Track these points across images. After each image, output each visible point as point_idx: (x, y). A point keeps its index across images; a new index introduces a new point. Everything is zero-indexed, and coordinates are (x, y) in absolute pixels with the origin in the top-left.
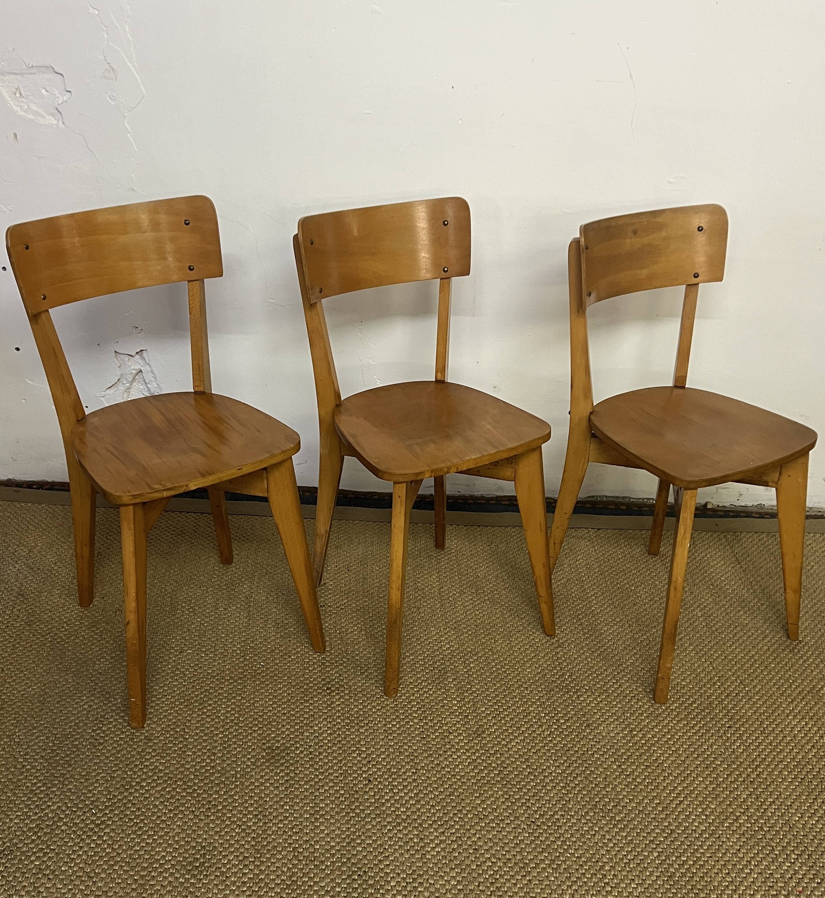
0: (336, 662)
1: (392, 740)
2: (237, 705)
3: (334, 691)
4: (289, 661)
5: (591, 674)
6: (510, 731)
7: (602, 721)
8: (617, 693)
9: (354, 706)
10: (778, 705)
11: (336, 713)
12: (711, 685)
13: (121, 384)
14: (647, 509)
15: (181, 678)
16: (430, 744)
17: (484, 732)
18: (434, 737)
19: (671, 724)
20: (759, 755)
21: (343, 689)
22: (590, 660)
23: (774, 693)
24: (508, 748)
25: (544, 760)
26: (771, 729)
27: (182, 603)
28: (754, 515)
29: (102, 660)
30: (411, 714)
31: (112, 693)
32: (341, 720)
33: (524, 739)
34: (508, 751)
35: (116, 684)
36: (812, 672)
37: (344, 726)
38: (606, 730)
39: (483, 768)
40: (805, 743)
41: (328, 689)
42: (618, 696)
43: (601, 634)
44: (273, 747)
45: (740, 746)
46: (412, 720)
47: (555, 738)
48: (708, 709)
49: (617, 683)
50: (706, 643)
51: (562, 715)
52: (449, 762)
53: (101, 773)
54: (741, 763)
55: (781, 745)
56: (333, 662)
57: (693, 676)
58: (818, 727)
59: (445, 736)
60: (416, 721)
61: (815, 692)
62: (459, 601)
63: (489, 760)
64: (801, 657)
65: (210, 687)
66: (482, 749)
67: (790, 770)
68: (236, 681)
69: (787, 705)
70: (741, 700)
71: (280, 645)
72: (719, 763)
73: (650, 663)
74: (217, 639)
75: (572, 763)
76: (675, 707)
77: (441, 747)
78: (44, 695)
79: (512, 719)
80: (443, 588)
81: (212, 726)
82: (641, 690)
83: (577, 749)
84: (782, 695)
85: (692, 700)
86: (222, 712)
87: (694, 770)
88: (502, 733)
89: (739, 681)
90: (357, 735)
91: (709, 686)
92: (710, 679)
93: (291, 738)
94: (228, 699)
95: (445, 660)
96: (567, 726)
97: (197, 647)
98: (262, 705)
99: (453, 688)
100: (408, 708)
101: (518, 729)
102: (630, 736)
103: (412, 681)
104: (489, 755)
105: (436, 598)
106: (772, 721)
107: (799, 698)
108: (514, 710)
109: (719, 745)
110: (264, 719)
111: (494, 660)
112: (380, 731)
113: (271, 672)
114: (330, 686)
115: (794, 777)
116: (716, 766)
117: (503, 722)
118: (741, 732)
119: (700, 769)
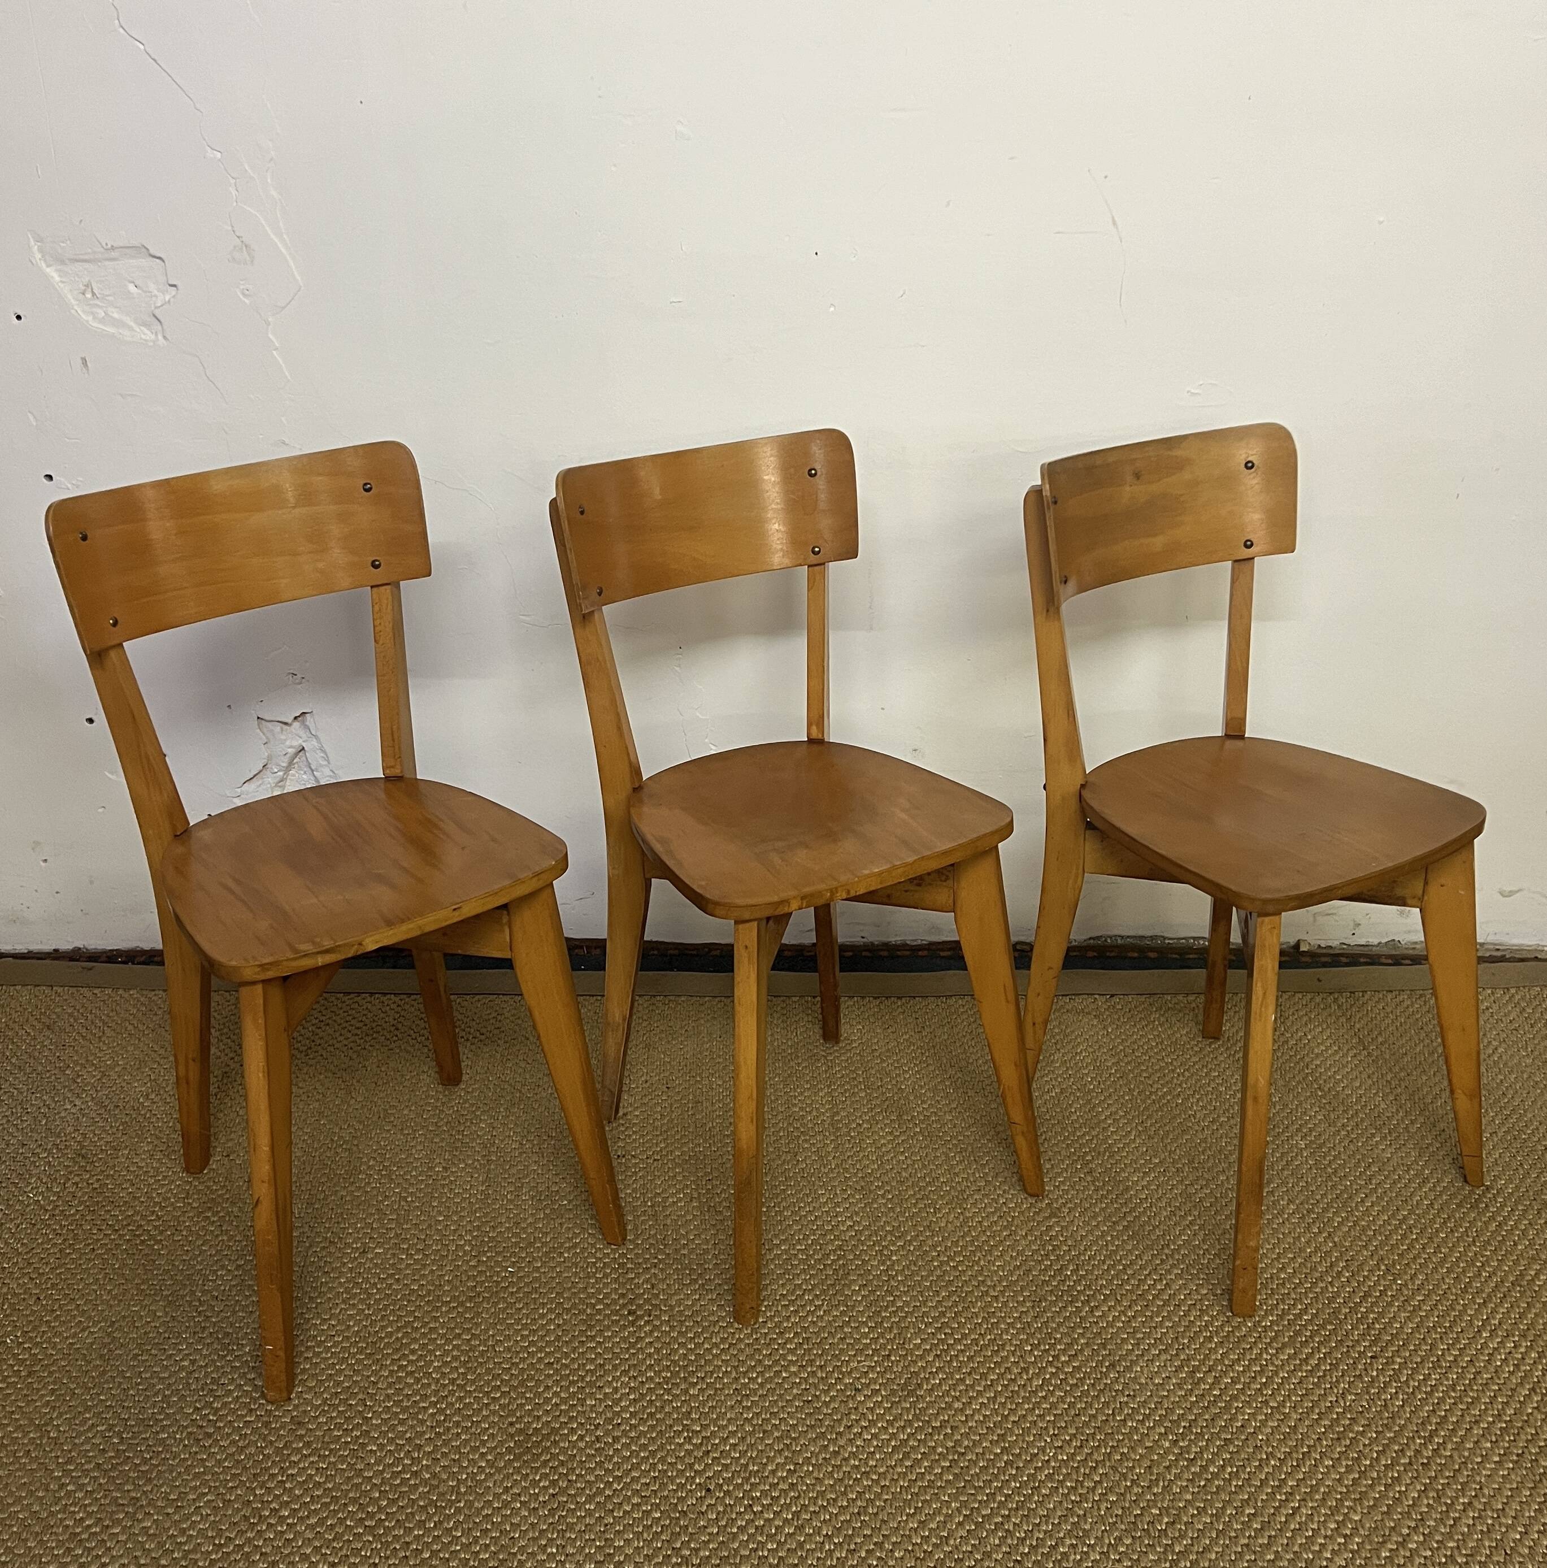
0: (646, 1260)
1: (749, 1408)
2: (462, 1351)
3: (641, 1317)
4: (559, 1264)
5: (1113, 1266)
6: (968, 1382)
7: (1137, 1356)
8: (1162, 1300)
9: (679, 1344)
10: (1459, 1311)
11: (645, 1359)
12: (1332, 1276)
13: (268, 773)
14: (1196, 956)
15: (362, 1301)
16: (819, 1414)
17: (920, 1386)
18: (827, 1400)
19: (1265, 1356)
20: (1434, 1411)
21: (658, 1313)
22: (1109, 1238)
23: (1449, 1288)
24: (966, 1416)
25: (1034, 1435)
26: (1452, 1358)
27: (369, 1161)
28: (1384, 960)
29: (219, 1273)
30: (783, 1357)
31: (235, 1336)
32: (655, 1372)
33: (995, 1397)
34: (966, 1421)
35: (244, 1317)
36: (1515, 1244)
37: (659, 1383)
38: (1145, 1372)
39: (920, 1456)
40: (1517, 1385)
41: (629, 1313)
42: (1163, 1305)
43: (1127, 1189)
44: (528, 1428)
45: (1396, 1393)
46: (786, 1368)
47: (1052, 1392)
48: (1331, 1323)
49: (1161, 1280)
50: (1318, 1197)
51: (1062, 1347)
52: (857, 1447)
53: (206, 1494)
54: (1402, 1428)
55: (1472, 1390)
56: (640, 1261)
57: (1299, 1260)
58: (1538, 1352)
59: (848, 1396)
60: (793, 1369)
61: (1525, 1283)
62: (868, 1137)
63: (931, 1440)
64: (1493, 1218)
65: (415, 1317)
66: (919, 1420)
67: (1494, 1439)
68: (462, 1304)
69: (1475, 1310)
70: (1390, 1304)
71: (543, 1233)
72: (1361, 1429)
73: (1219, 1240)
74: (430, 1226)
75: (1087, 1440)
76: (1270, 1321)
77: (841, 1419)
78: (110, 1344)
79: (970, 1358)
80: (838, 1113)
81: (416, 1393)
82: (1205, 1292)
83: (1094, 1412)
84: (1464, 1291)
85: (1300, 1307)
86: (436, 1364)
87: (1314, 1446)
88: (954, 1387)
89: (1383, 1267)
90: (685, 1401)
91: (1330, 1280)
92: (1331, 1266)
93: (561, 1410)
94: (447, 1339)
95: (844, 1251)
96: (1074, 1367)
97: (392, 1241)
98: (508, 1349)
99: (860, 1302)
100: (779, 1344)
101: (984, 1378)
102: (1191, 1381)
103: (785, 1293)
104: (930, 1431)
105: (827, 1134)
106: (1451, 1342)
107: (1495, 1296)
108: (975, 1341)
109: (1357, 1394)
110: (512, 1375)
111: (934, 1247)
112: (727, 1392)
113: (527, 1284)
114: (634, 1307)
115: (1502, 1452)
116: (1354, 1436)
117: (955, 1364)
118: (1397, 1367)
119: (1325, 1443)
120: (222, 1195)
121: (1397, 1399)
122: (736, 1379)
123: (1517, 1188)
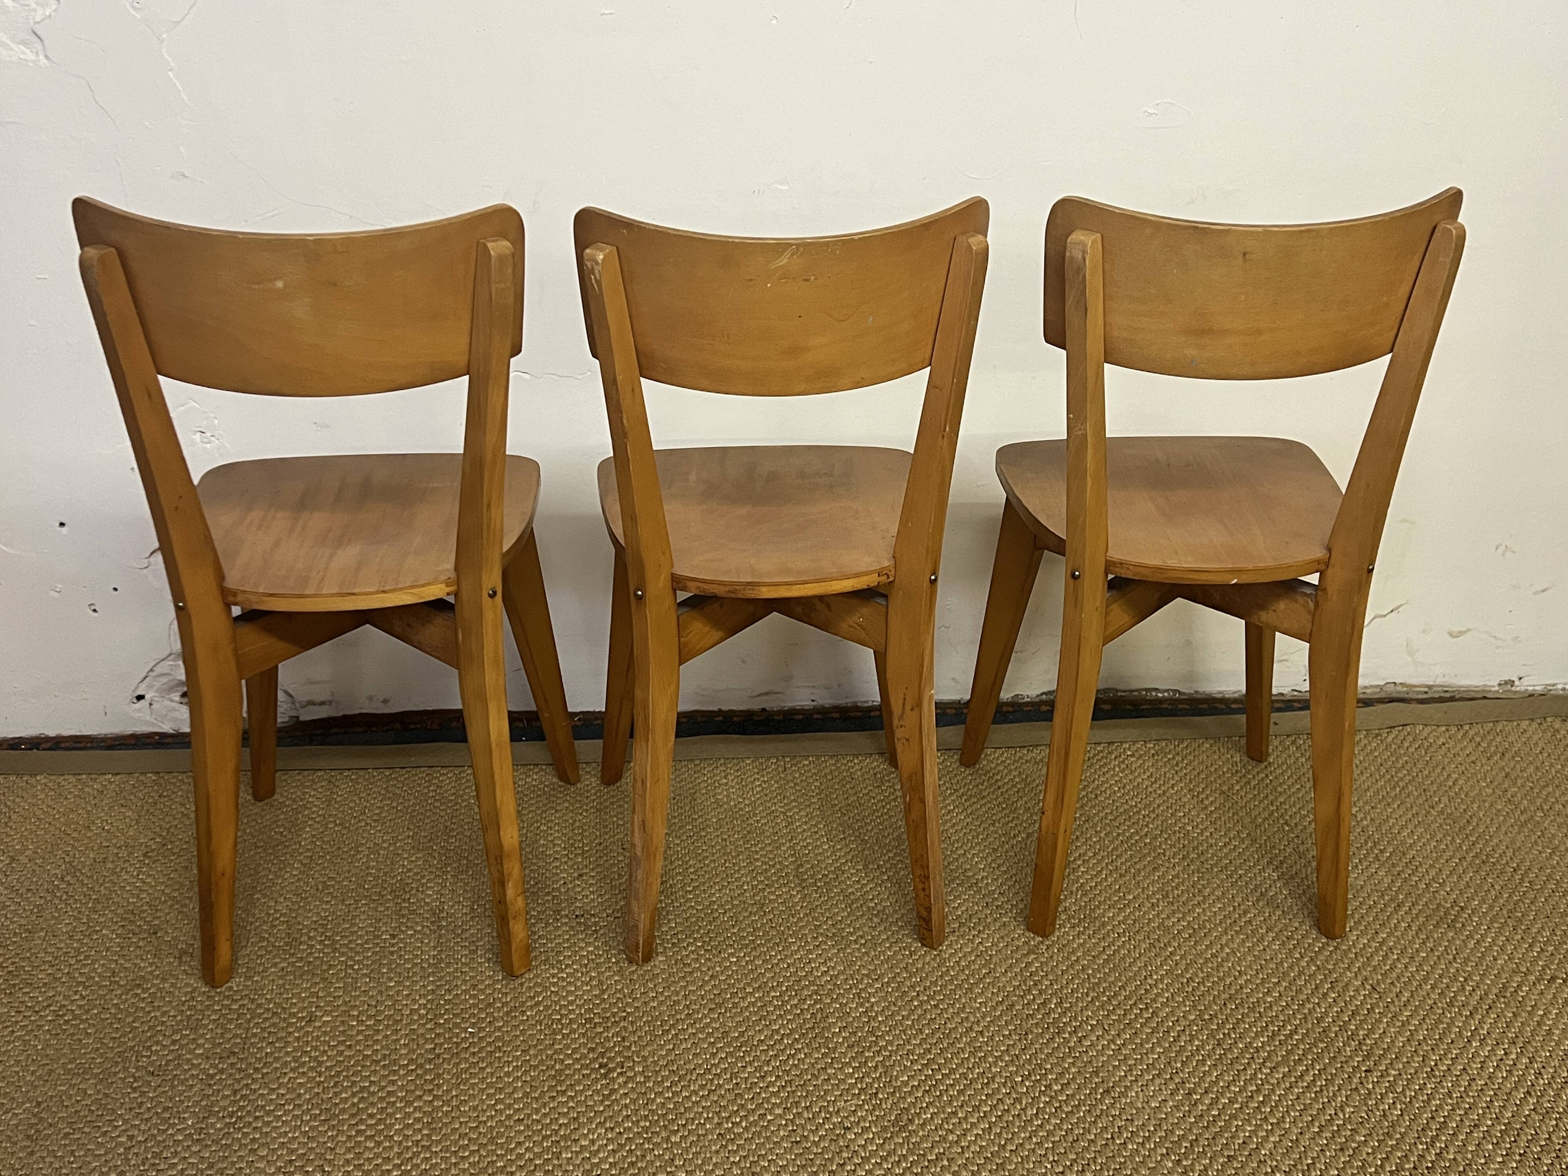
0: (614, 1015)
1: (735, 1152)
2: (425, 1112)
3: (614, 1069)
4: (523, 1022)
5: (1097, 997)
6: (960, 1115)
8: (1150, 1028)
9: (655, 1094)
10: (1447, 1024)
11: (621, 1110)
12: (1319, 998)
15: (311, 1069)
16: (810, 1153)
17: (911, 1121)
18: (816, 1139)
19: (1260, 1076)
20: (1433, 1118)
21: (631, 1064)
22: (1090, 972)
23: (1435, 1003)
24: (962, 1147)
25: (1034, 1163)
26: (1445, 1068)
27: (309, 932)
29: (154, 1048)
30: (767, 1100)
31: (175, 1110)
32: (633, 1122)
33: (990, 1128)
34: (963, 1152)
35: (184, 1091)
36: (1495, 959)
37: (638, 1133)
38: (1141, 1097)
40: (1512, 1089)
41: (601, 1066)
42: (1152, 1032)
43: (1104, 924)
45: (1394, 1103)
46: (771, 1112)
47: (1048, 1121)
48: (1322, 1041)
49: (1147, 1008)
50: (1297, 924)
51: (1054, 1077)
54: (1404, 1135)
55: (1468, 1096)
56: (608, 1015)
57: (1284, 984)
58: (1529, 1058)
59: (838, 1135)
60: (778, 1111)
61: (1509, 995)
62: (836, 886)
64: (1470, 937)
65: (371, 1082)
66: (913, 1154)
67: (1495, 1141)
68: (421, 1066)
69: (1463, 1022)
70: (1379, 1021)
71: (503, 994)
72: (1363, 1139)
73: (1201, 969)
74: (381, 992)
75: (1088, 1164)
76: (1262, 1043)
77: (833, 1158)
78: (37, 1124)
79: (961, 1092)
80: (801, 865)
81: (377, 1155)
82: (1193, 1017)
83: (1093, 1137)
84: (1451, 1004)
85: (1289, 1028)
86: (397, 1127)
87: (1318, 1157)
88: (946, 1120)
89: (1368, 987)
90: (667, 1148)
91: (1317, 1001)
92: (1316, 988)
93: (536, 1165)
94: (407, 1102)
95: (820, 995)
96: (1068, 1095)
97: (342, 1008)
98: (475, 1108)
99: (842, 1044)
100: (761, 1088)
101: (976, 1110)
102: (1187, 1103)
103: (762, 1038)
104: (926, 1164)
105: (793, 885)
106: (1442, 1052)
107: (1481, 1008)
108: (964, 1075)
109: (1356, 1106)
110: (480, 1133)
111: (913, 987)
112: (710, 1137)
113: (489, 1044)
114: (605, 1060)
115: (1504, 1153)
116: (1356, 1145)
117: (945, 1099)
118: (1392, 1079)
119: (1328, 1154)
120: (151, 973)
121: (1396, 1109)
122: (719, 1124)
123: (1491, 907)
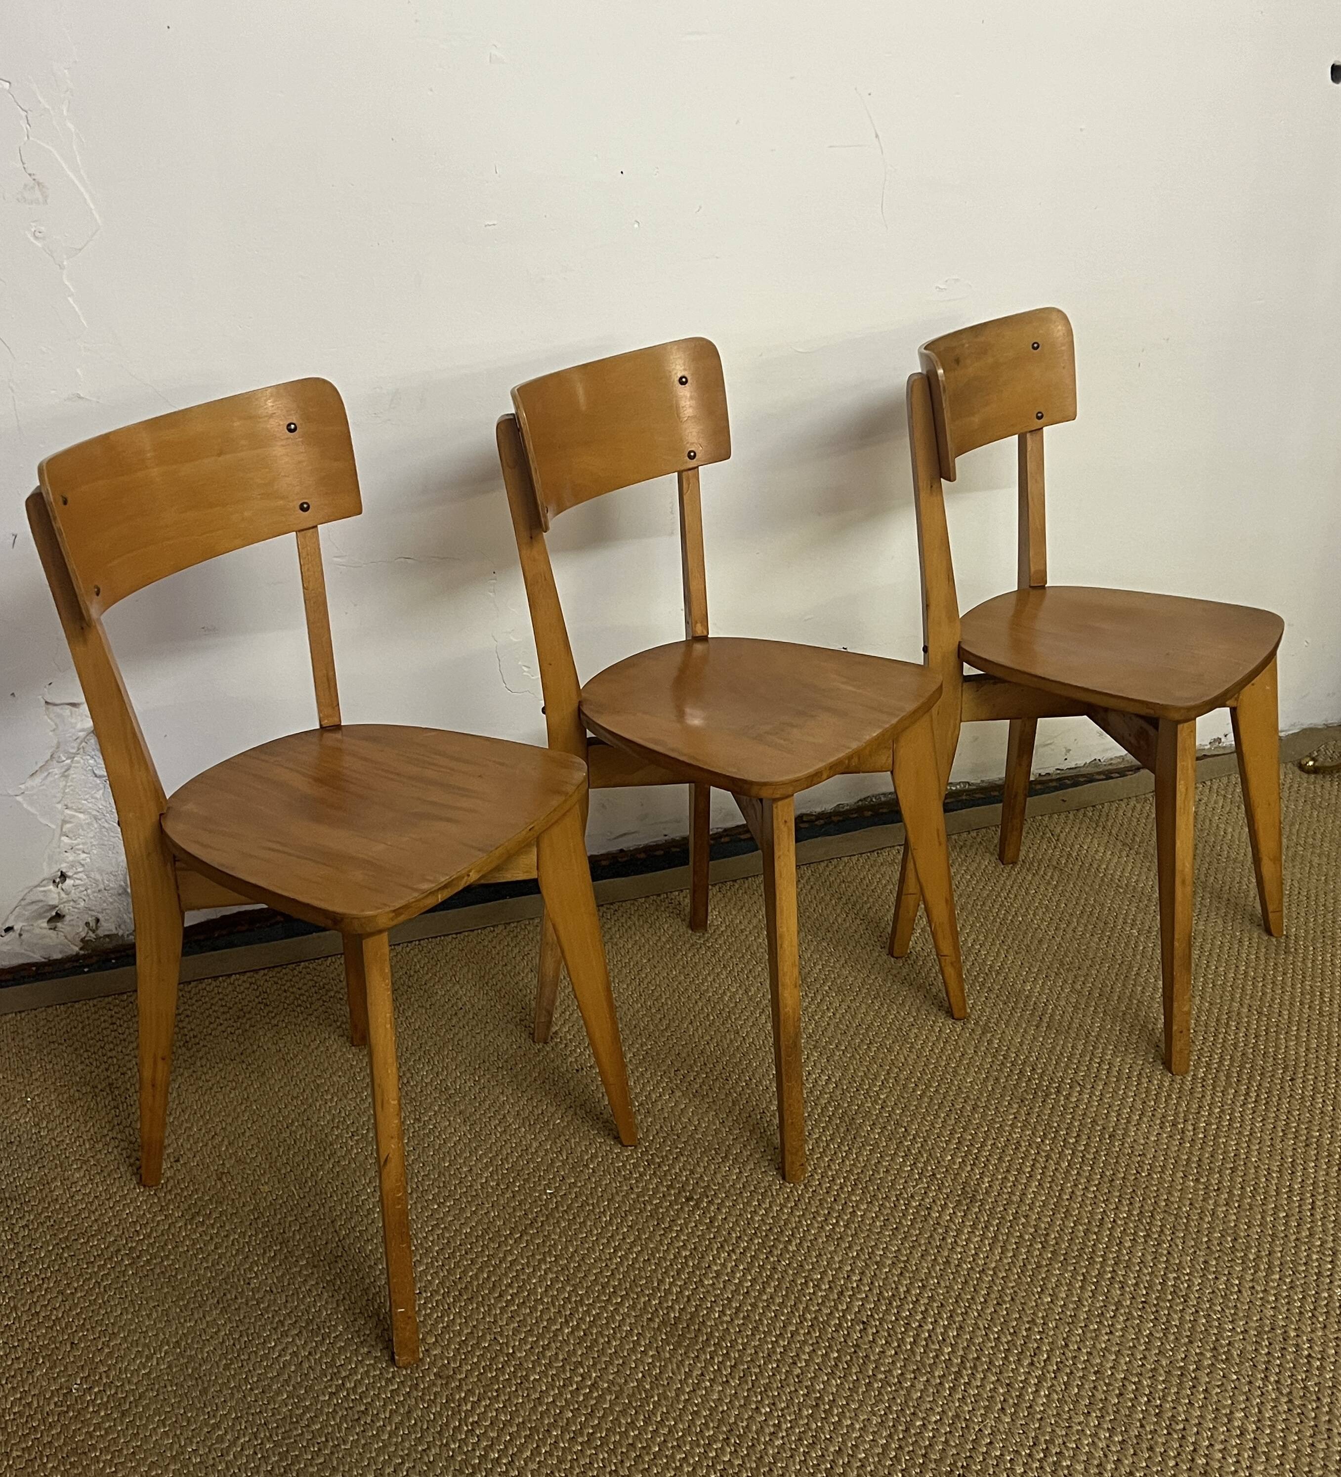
0: (669, 1152)
3: (701, 1200)
7: (1125, 1124)
8: (1114, 1077)
13: (55, 762)
17: (976, 1192)
19: (1217, 1099)
25: (1091, 1205)
30: (848, 1199)
32: (747, 1241)
34: (1032, 1209)
37: (757, 1249)
38: (1140, 1134)
42: (1117, 1080)
43: (1028, 997)
47: (1081, 1169)
48: (1246, 1063)
59: (924, 1216)
70: (1278, 1038)
71: (556, 1153)
72: (1318, 1133)
76: (1204, 1073)
79: (1000, 1160)
82: (1142, 1062)
85: (1216, 1057)
92: (1218, 1020)
102: (1178, 1132)
103: (811, 1148)
109: (1299, 1109)
111: (908, 1080)
117: (992, 1168)
118: (1312, 1082)
122: (821, 1228)
123: (1307, 931)
